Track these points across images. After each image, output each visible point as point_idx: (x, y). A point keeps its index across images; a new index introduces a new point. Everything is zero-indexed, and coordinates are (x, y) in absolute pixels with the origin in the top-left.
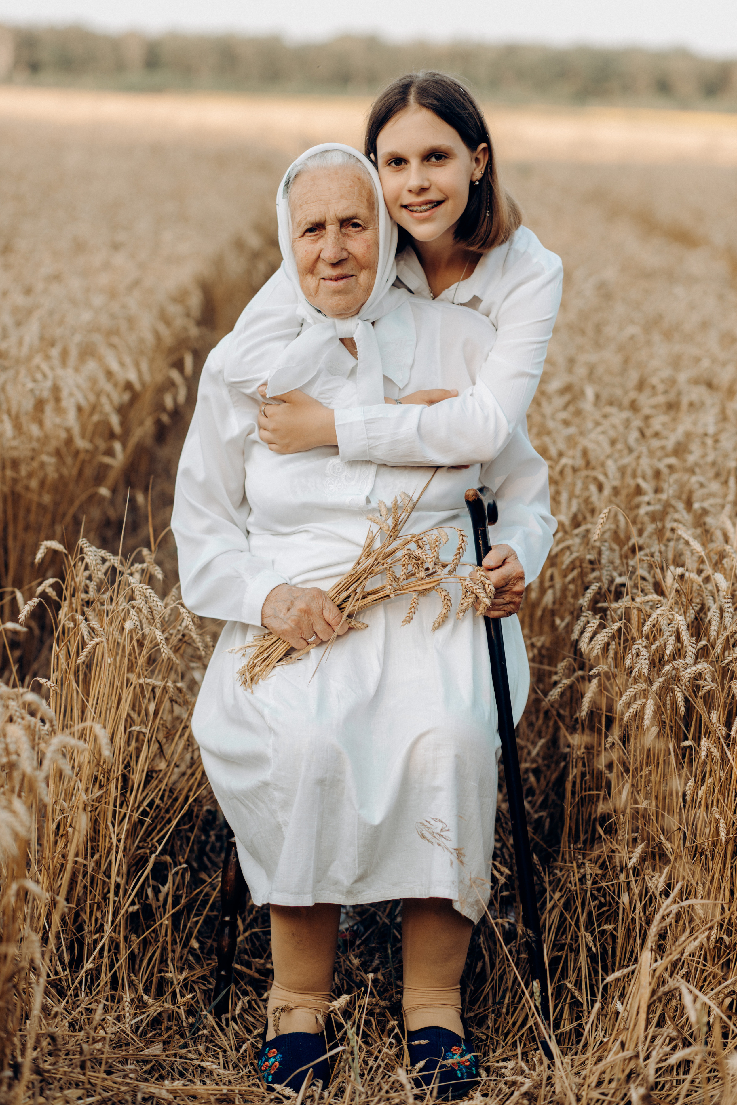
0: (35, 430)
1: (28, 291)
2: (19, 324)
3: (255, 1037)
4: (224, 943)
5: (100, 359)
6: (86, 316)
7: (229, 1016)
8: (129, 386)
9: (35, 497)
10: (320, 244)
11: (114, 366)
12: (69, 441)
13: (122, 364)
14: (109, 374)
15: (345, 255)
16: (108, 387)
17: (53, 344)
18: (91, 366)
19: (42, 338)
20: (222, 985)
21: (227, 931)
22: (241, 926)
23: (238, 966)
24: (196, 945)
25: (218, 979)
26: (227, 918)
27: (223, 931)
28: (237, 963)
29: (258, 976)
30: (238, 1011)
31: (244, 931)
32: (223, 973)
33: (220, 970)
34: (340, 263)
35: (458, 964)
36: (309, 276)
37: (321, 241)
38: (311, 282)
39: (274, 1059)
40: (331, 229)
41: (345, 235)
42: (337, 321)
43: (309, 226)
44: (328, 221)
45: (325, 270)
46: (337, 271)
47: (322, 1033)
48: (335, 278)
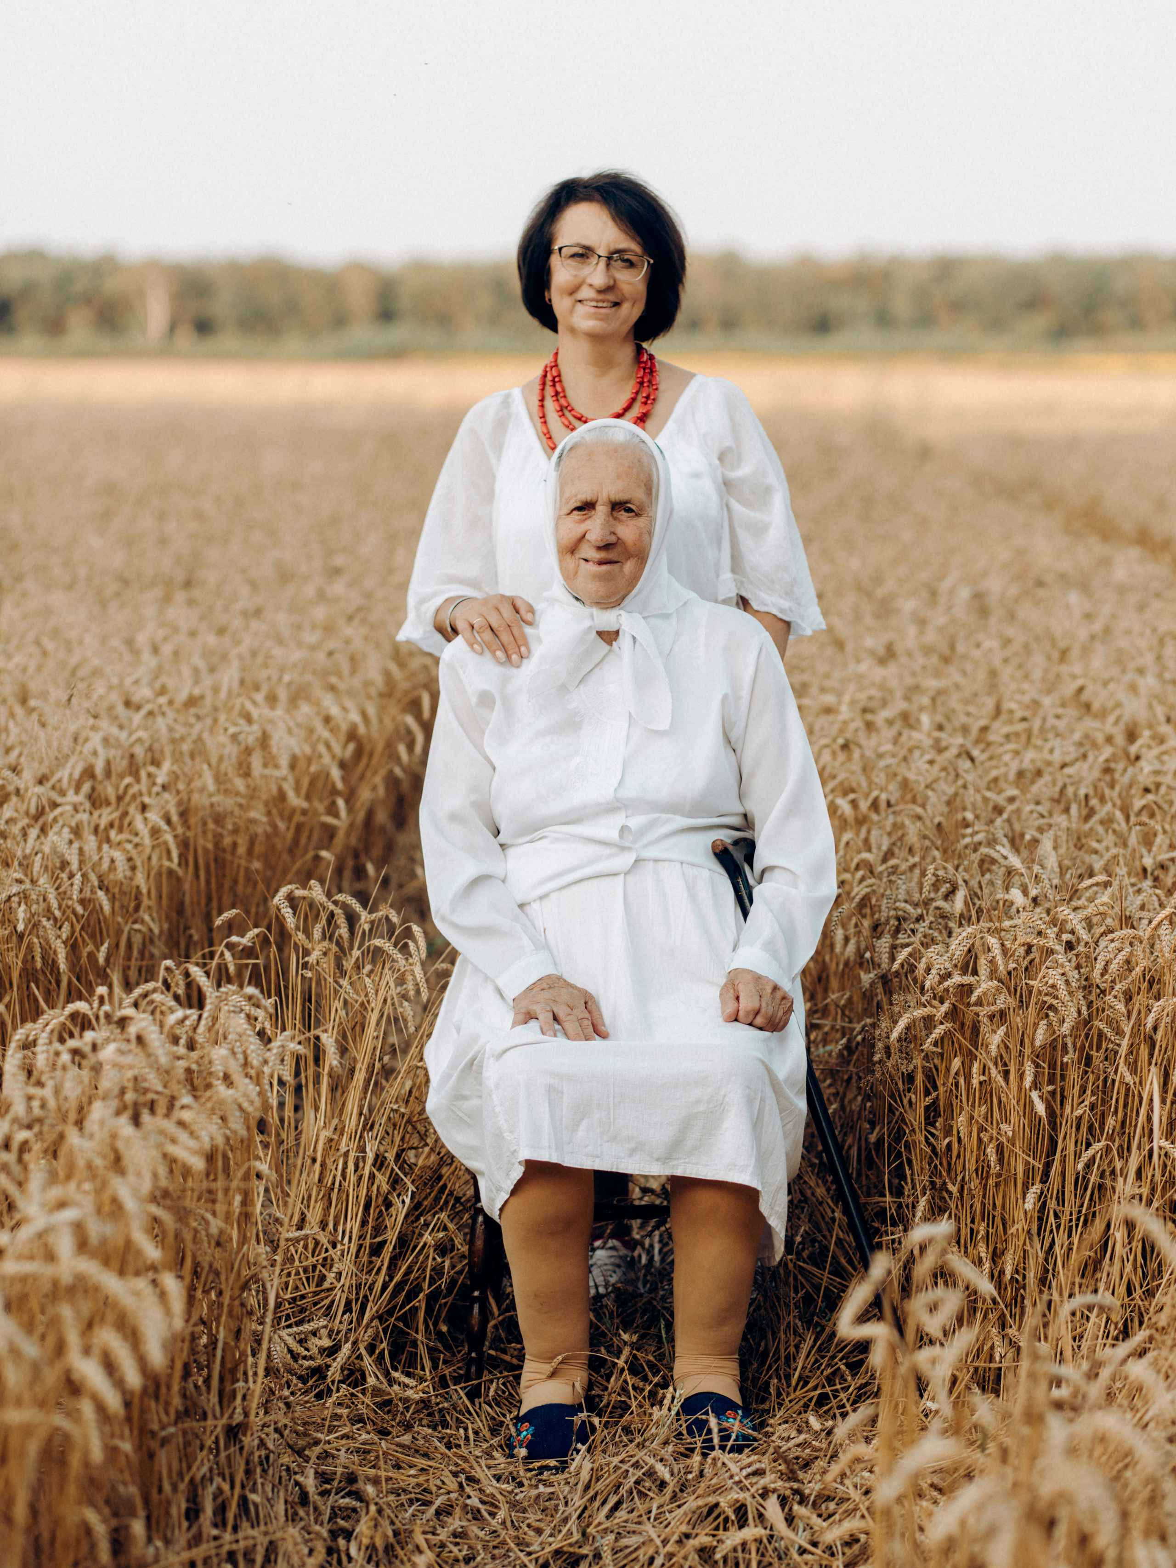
0: (240, 784)
1: (221, 631)
2: (212, 669)
4: (473, 1322)
5: (317, 704)
6: (297, 655)
7: (482, 1399)
8: (352, 735)
9: (243, 863)
10: (588, 525)
11: (334, 711)
12: (282, 796)
13: (345, 710)
14: (327, 720)
15: (613, 539)
16: (326, 734)
17: (257, 688)
18: (305, 709)
19: (242, 682)
20: (473, 1369)
21: (476, 1307)
22: (496, 1311)
23: (492, 1352)
24: (444, 1329)
25: (469, 1362)
26: (476, 1293)
27: (471, 1308)
28: (490, 1348)
29: (515, 1361)
30: (491, 1393)
31: (499, 1315)
32: (474, 1355)
33: (470, 1354)
34: (606, 547)
35: (734, 1329)
36: (568, 556)
37: (588, 522)
38: (570, 562)
39: (526, 1432)
40: (602, 510)
41: (615, 519)
42: (595, 611)
43: (578, 504)
44: (600, 502)
45: (589, 552)
46: (603, 555)
47: (580, 1403)
48: (602, 563)
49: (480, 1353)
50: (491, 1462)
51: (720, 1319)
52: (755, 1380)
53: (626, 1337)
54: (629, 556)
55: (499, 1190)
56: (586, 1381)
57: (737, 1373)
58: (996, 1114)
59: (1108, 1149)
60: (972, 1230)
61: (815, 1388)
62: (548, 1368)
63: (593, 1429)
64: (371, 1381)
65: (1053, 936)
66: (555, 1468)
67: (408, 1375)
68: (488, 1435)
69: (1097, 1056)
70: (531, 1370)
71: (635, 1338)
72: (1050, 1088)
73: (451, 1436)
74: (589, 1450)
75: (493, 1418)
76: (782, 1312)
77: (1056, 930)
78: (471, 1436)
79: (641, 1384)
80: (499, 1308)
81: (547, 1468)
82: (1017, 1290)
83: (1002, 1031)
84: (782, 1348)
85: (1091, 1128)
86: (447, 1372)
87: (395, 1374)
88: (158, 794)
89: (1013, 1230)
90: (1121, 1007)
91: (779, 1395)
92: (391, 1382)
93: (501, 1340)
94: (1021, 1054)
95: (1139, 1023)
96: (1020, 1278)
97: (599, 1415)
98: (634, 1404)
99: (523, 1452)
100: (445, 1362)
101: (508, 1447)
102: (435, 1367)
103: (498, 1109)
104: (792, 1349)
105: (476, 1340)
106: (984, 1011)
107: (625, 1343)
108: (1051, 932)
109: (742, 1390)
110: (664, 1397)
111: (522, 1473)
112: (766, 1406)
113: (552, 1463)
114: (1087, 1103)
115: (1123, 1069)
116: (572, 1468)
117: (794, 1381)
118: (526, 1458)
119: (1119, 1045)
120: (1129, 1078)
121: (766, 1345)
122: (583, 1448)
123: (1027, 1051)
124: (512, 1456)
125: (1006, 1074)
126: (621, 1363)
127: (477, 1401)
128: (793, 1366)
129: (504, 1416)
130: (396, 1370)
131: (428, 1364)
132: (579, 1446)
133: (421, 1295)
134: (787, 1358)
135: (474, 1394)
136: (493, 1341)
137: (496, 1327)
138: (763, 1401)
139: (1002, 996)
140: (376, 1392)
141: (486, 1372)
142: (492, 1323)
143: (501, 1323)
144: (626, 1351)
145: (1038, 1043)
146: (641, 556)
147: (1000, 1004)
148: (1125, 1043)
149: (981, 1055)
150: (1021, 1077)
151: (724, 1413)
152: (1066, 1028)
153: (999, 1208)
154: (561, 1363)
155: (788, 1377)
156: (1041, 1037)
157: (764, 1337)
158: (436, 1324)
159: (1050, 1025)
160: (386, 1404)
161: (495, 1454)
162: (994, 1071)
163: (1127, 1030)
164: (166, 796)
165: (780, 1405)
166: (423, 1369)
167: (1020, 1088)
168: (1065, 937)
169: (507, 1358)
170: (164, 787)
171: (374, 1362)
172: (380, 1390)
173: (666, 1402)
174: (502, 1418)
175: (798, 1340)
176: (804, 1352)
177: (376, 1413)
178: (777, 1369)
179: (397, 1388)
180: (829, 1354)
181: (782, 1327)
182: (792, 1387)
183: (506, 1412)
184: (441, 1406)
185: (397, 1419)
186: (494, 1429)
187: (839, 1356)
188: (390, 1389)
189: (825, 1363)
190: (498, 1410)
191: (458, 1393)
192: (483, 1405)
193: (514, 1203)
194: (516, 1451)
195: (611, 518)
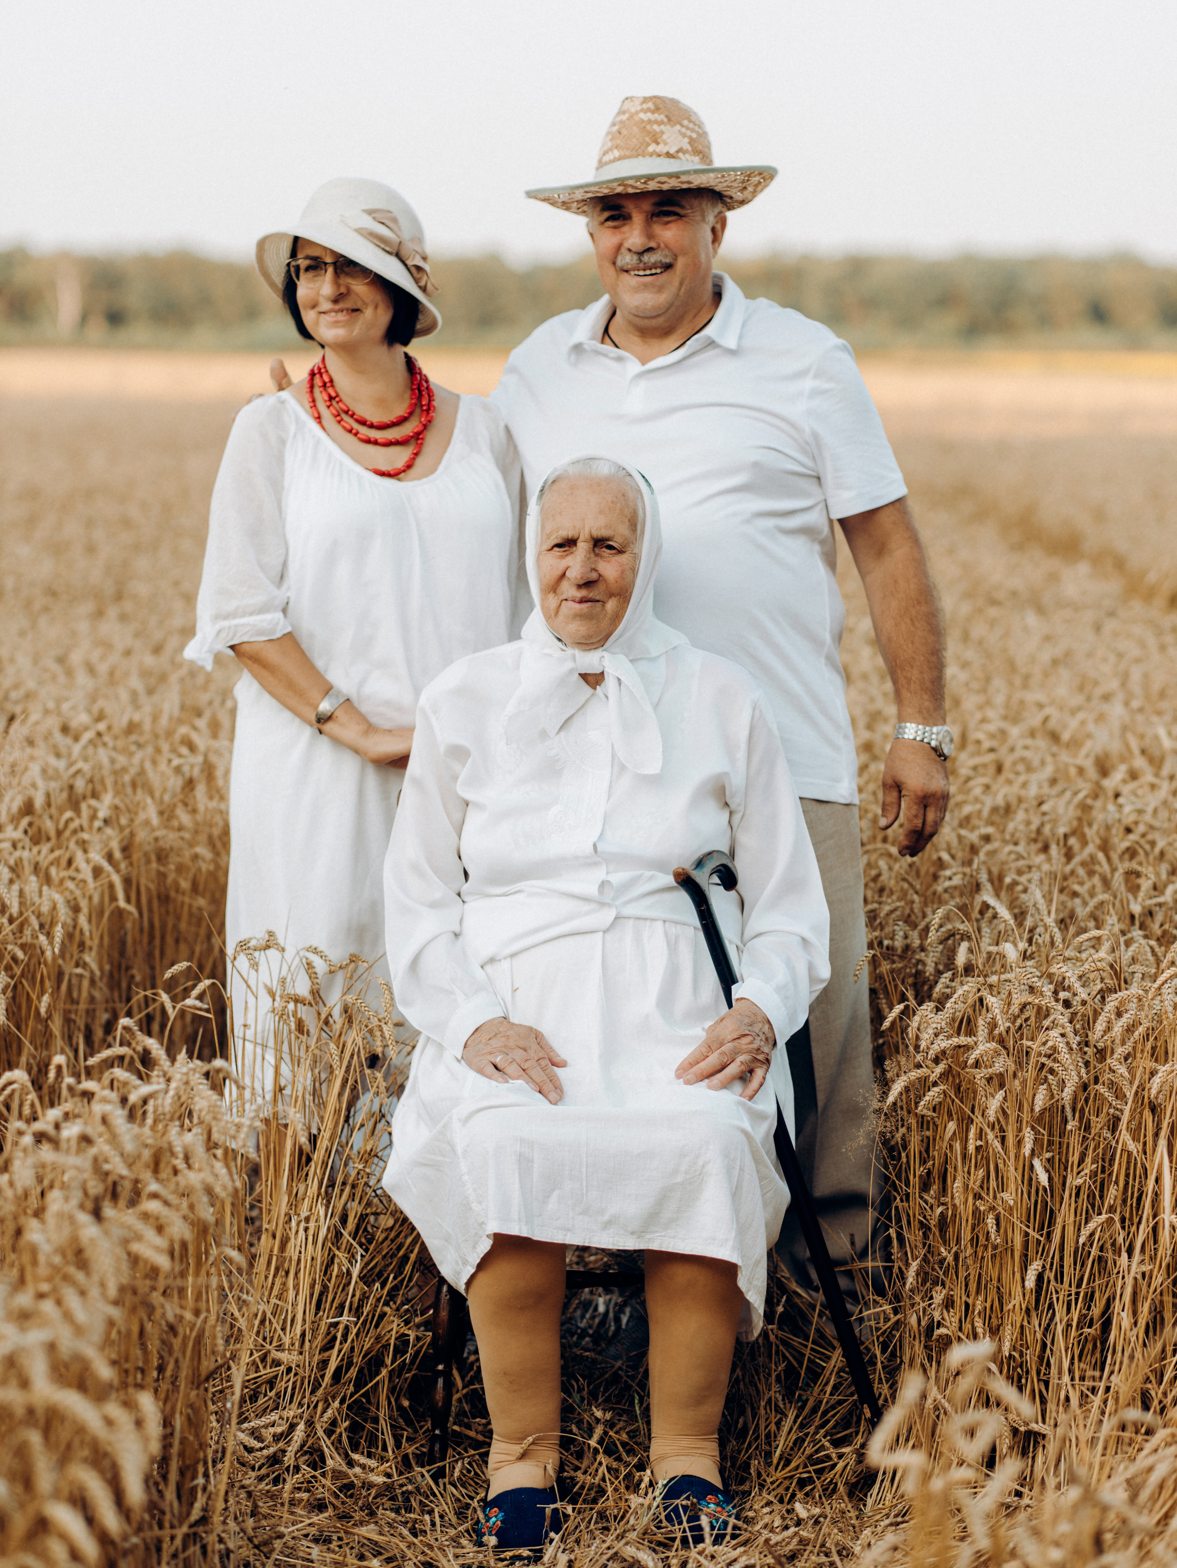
0: (186, 819)
1: (157, 650)
2: (152, 690)
4: (437, 1397)
7: (446, 1479)
9: (187, 900)
10: (568, 562)
15: (594, 576)
17: (199, 714)
19: (183, 707)
20: (437, 1447)
21: (440, 1382)
22: (459, 1383)
23: (456, 1428)
24: (406, 1403)
25: (433, 1439)
26: (440, 1367)
27: (436, 1382)
28: (455, 1424)
29: (480, 1438)
30: (457, 1474)
31: (463, 1388)
32: (437, 1432)
33: (434, 1430)
34: (588, 584)
35: (714, 1408)
36: (551, 596)
37: (569, 558)
38: (552, 601)
39: (496, 1518)
40: (583, 547)
41: (597, 555)
42: (577, 652)
43: (559, 540)
44: (581, 538)
45: (569, 590)
46: (583, 593)
47: (552, 1488)
48: (582, 601)
49: (444, 1429)
50: (459, 1551)
51: (699, 1399)
52: (734, 1460)
53: (599, 1414)
54: (611, 595)
55: (465, 1263)
56: (557, 1462)
57: (717, 1453)
58: (993, 1183)
59: (1110, 1221)
60: (967, 1305)
61: (797, 1468)
62: (518, 1449)
63: (566, 1517)
64: (330, 1462)
65: (1049, 994)
66: (528, 1558)
67: (370, 1455)
68: (454, 1520)
69: (1098, 1123)
70: (499, 1450)
71: (608, 1416)
72: (1048, 1155)
73: (415, 1521)
74: (562, 1540)
75: (457, 1500)
76: (762, 1387)
77: (1052, 987)
78: (437, 1520)
79: (615, 1465)
80: (463, 1378)
81: (519, 1558)
82: (1014, 1369)
83: (1000, 1095)
84: (762, 1426)
85: (1091, 1196)
86: (410, 1451)
87: (356, 1457)
88: (99, 829)
89: (1010, 1306)
90: (1122, 1070)
91: (759, 1475)
92: (351, 1463)
93: (464, 1414)
94: (1019, 1120)
95: (1142, 1087)
96: (1016, 1355)
97: (573, 1501)
98: (610, 1490)
99: (493, 1541)
100: (409, 1439)
101: (477, 1535)
102: (398, 1445)
103: (464, 1178)
104: (773, 1427)
105: (440, 1417)
106: (980, 1075)
107: (598, 1421)
108: (1048, 989)
109: (722, 1471)
110: (641, 1481)
111: (492, 1563)
112: (745, 1487)
113: (525, 1552)
114: (1087, 1171)
115: (1125, 1136)
116: (546, 1559)
117: (775, 1461)
118: (496, 1547)
119: (1121, 1111)
120: (1132, 1146)
121: (745, 1424)
122: (557, 1537)
123: (1026, 1116)
124: (480, 1544)
125: (1003, 1140)
126: (593, 1443)
127: (441, 1481)
128: (774, 1444)
129: (472, 1498)
130: (355, 1449)
131: (390, 1443)
132: (552, 1535)
133: (384, 1372)
134: (768, 1436)
135: (438, 1476)
136: (457, 1415)
137: (459, 1400)
138: (742, 1482)
139: (1001, 1059)
140: (337, 1475)
141: (450, 1451)
142: (456, 1397)
143: (465, 1396)
144: (599, 1431)
145: (1037, 1109)
146: (623, 594)
147: (998, 1067)
148: (1127, 1110)
149: (978, 1119)
150: (1019, 1143)
151: (704, 1498)
152: (1067, 1094)
153: (995, 1282)
154: (533, 1443)
155: (769, 1455)
156: (1040, 1102)
157: (743, 1413)
158: (397, 1400)
159: (1050, 1089)
160: (348, 1488)
161: (464, 1542)
162: (991, 1136)
163: (1130, 1095)
164: (109, 831)
165: (762, 1486)
166: (385, 1449)
167: (1017, 1157)
168: (1062, 995)
169: (472, 1434)
170: (106, 821)
171: (333, 1444)
172: (340, 1472)
173: (643, 1486)
174: (469, 1501)
175: (779, 1416)
176: (786, 1429)
177: (337, 1497)
178: (756, 1448)
179: (357, 1470)
180: (812, 1430)
181: (763, 1404)
182: (773, 1467)
183: (473, 1494)
184: (404, 1489)
185: (360, 1503)
186: (461, 1513)
187: (822, 1431)
188: (350, 1472)
189: (808, 1440)
190: (464, 1491)
191: (423, 1475)
192: (448, 1486)
193: (482, 1277)
194: (485, 1539)
195: (592, 555)
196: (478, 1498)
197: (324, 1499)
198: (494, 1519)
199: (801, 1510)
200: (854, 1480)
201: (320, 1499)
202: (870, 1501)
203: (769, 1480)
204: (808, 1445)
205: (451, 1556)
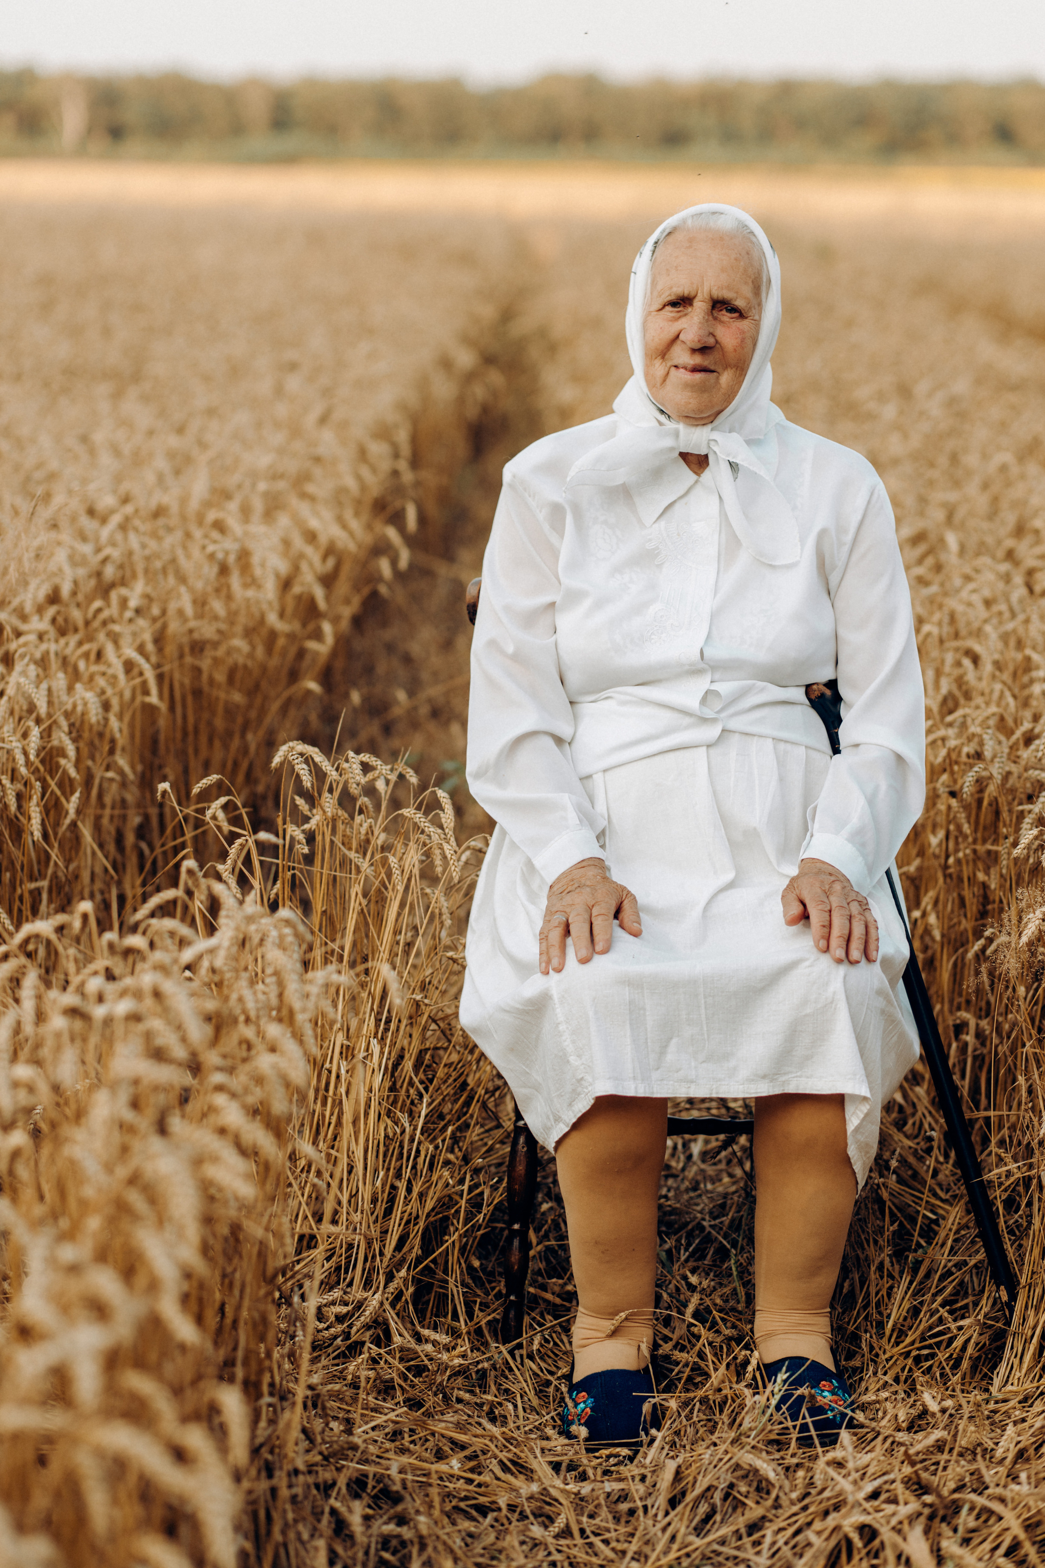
0: (219, 607)
2: (178, 474)
3: (559, 1378)
4: (513, 1259)
5: (295, 515)
7: (524, 1352)
8: (332, 548)
10: (682, 323)
11: (313, 522)
12: (263, 620)
14: (305, 532)
15: (711, 341)
16: (308, 550)
17: (229, 497)
18: (283, 523)
20: (512, 1314)
21: (516, 1243)
22: (534, 1240)
23: (531, 1290)
24: (476, 1263)
25: (506, 1305)
26: (517, 1227)
27: (511, 1242)
28: (531, 1285)
29: (558, 1300)
30: (535, 1347)
31: (538, 1244)
32: (512, 1298)
33: (508, 1295)
34: (703, 350)
36: (658, 362)
37: (684, 320)
38: (659, 368)
39: (583, 1405)
40: (700, 307)
41: (716, 319)
42: (681, 427)
43: (673, 298)
44: (700, 297)
45: (682, 356)
46: (697, 360)
47: (646, 1369)
48: (695, 370)
49: (520, 1293)
50: (545, 1443)
53: (693, 1280)
54: (727, 363)
56: (652, 1338)
57: (828, 1329)
61: (913, 1342)
62: (608, 1325)
64: (397, 1339)
66: (625, 1456)
67: (439, 1328)
68: (536, 1403)
70: (585, 1323)
73: (492, 1405)
74: (666, 1441)
75: (535, 1374)
78: (519, 1405)
80: (537, 1234)
81: (615, 1454)
86: (484, 1323)
87: (426, 1332)
88: (131, 620)
91: (872, 1348)
92: (419, 1338)
98: (714, 1372)
99: (584, 1432)
102: (470, 1314)
103: (562, 1027)
104: (885, 1295)
105: (516, 1283)
107: (692, 1288)
110: (747, 1362)
111: (585, 1461)
112: (856, 1362)
116: (648, 1461)
117: (888, 1332)
122: (659, 1436)
126: (688, 1315)
127: (519, 1356)
128: (887, 1312)
129: (552, 1373)
130: (423, 1321)
131: (461, 1310)
133: (457, 1235)
134: (880, 1304)
136: (531, 1275)
137: (534, 1259)
140: (406, 1355)
141: (527, 1320)
142: (530, 1254)
143: (540, 1254)
146: (740, 365)
151: (820, 1385)
155: (881, 1325)
158: (468, 1261)
165: (874, 1363)
166: (455, 1317)
169: (549, 1296)
170: (138, 612)
171: (398, 1314)
172: (409, 1349)
173: (750, 1368)
174: (550, 1377)
175: (891, 1282)
176: (899, 1297)
177: (406, 1379)
178: (866, 1318)
179: (429, 1347)
180: (928, 1297)
181: (873, 1269)
182: (886, 1339)
183: (554, 1369)
184: (480, 1366)
185: (434, 1389)
186: (541, 1391)
187: (939, 1299)
188: (419, 1348)
189: (924, 1309)
190: (543, 1365)
191: (500, 1351)
192: (526, 1361)
193: (576, 1137)
194: (574, 1428)
195: (711, 318)
196: (559, 1374)
197: (392, 1380)
198: (582, 1405)
199: (930, 1400)
200: (977, 1355)
201: (386, 1381)
202: (997, 1382)
203: (884, 1357)
204: (925, 1316)
205: (538, 1452)
